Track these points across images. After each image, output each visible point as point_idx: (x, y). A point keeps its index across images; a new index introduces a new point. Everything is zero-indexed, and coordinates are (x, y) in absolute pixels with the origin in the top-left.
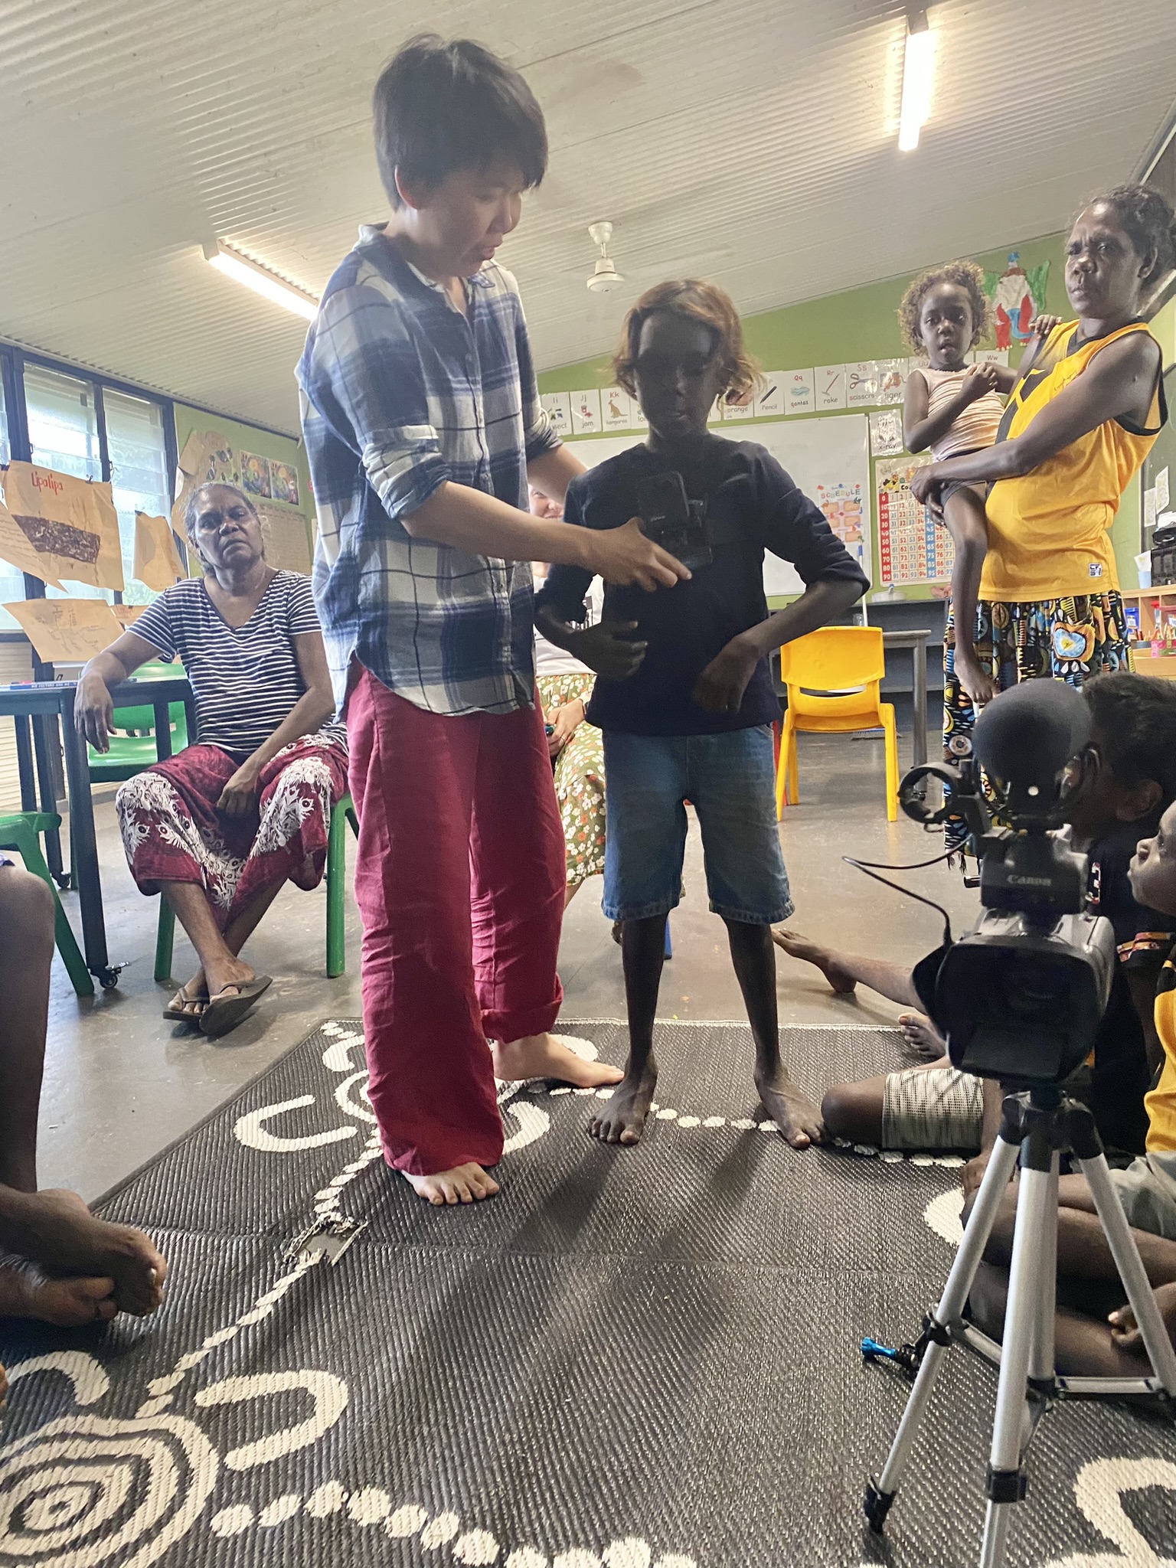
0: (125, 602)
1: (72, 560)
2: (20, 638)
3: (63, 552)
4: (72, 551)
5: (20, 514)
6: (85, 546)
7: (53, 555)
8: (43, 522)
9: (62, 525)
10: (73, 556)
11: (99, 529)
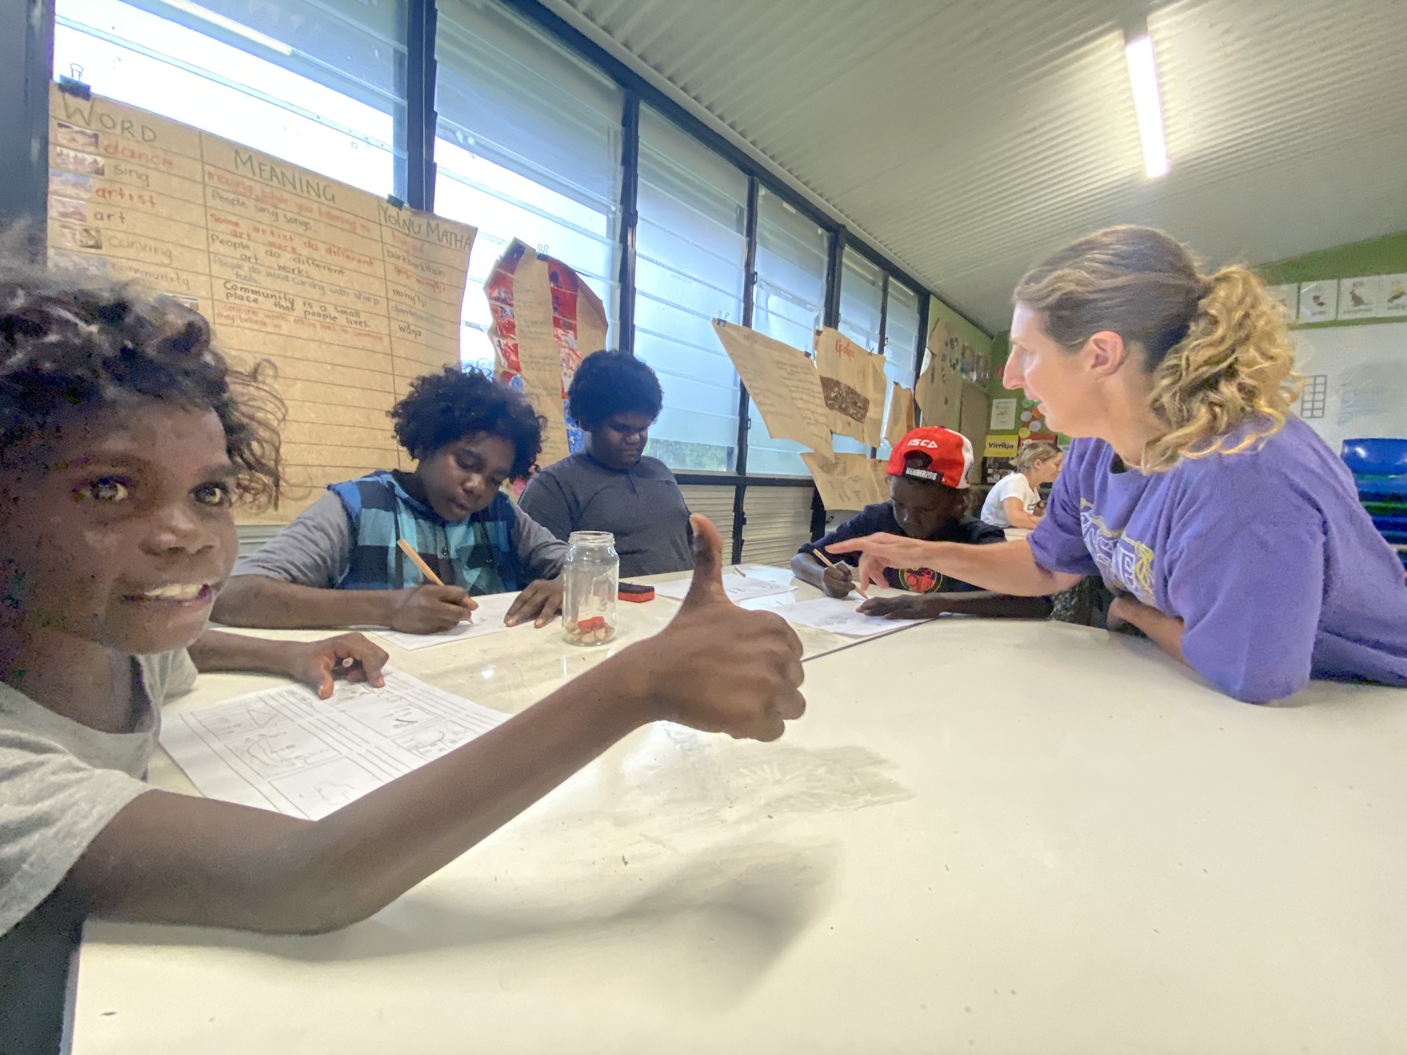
0: (878, 458)
1: (850, 419)
2: (809, 483)
3: (844, 411)
4: (852, 411)
5: (824, 376)
6: (860, 407)
7: (839, 413)
8: (838, 384)
9: (849, 388)
10: (851, 416)
11: (870, 393)
